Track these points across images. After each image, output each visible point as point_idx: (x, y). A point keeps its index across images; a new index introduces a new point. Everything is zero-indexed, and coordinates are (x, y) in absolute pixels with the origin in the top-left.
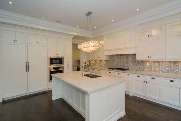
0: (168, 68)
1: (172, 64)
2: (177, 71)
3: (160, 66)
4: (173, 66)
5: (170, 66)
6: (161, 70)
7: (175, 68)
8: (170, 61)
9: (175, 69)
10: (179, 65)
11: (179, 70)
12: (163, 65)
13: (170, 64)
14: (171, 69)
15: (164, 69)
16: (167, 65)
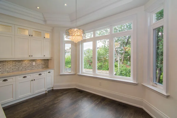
0: (13, 68)
1: (17, 63)
2: (21, 69)
3: (4, 66)
4: (18, 65)
5: (15, 65)
6: (6, 71)
7: (20, 66)
8: (15, 60)
9: (20, 68)
10: (23, 63)
11: (23, 67)
12: (7, 65)
13: (15, 63)
14: (16, 67)
15: (9, 69)
16: (12, 64)
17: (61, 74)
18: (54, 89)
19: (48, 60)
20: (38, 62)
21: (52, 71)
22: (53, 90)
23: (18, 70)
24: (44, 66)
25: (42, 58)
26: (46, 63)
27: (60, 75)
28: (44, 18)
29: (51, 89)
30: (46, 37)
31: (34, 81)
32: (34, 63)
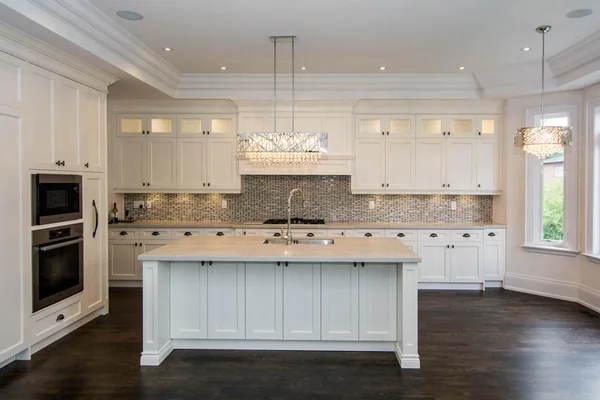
2: (427, 217)
4: (420, 206)
7: (424, 210)
9: (424, 213)
10: (429, 203)
11: (429, 213)
17: (526, 245)
18: (507, 287)
19: (490, 197)
20: (463, 201)
21: (500, 232)
22: (502, 289)
23: (420, 217)
24: (478, 216)
25: (471, 191)
26: (486, 207)
27: (524, 248)
28: (478, 83)
29: (498, 285)
30: (483, 132)
31: (452, 250)
32: (454, 205)
